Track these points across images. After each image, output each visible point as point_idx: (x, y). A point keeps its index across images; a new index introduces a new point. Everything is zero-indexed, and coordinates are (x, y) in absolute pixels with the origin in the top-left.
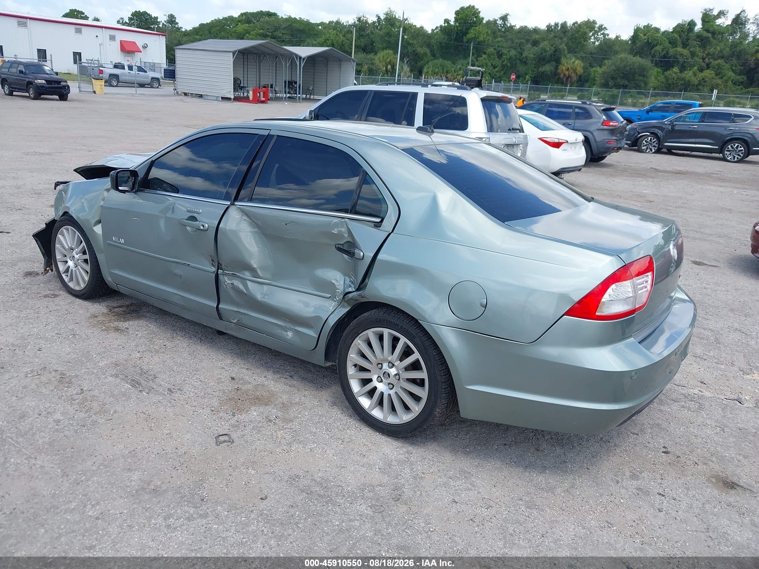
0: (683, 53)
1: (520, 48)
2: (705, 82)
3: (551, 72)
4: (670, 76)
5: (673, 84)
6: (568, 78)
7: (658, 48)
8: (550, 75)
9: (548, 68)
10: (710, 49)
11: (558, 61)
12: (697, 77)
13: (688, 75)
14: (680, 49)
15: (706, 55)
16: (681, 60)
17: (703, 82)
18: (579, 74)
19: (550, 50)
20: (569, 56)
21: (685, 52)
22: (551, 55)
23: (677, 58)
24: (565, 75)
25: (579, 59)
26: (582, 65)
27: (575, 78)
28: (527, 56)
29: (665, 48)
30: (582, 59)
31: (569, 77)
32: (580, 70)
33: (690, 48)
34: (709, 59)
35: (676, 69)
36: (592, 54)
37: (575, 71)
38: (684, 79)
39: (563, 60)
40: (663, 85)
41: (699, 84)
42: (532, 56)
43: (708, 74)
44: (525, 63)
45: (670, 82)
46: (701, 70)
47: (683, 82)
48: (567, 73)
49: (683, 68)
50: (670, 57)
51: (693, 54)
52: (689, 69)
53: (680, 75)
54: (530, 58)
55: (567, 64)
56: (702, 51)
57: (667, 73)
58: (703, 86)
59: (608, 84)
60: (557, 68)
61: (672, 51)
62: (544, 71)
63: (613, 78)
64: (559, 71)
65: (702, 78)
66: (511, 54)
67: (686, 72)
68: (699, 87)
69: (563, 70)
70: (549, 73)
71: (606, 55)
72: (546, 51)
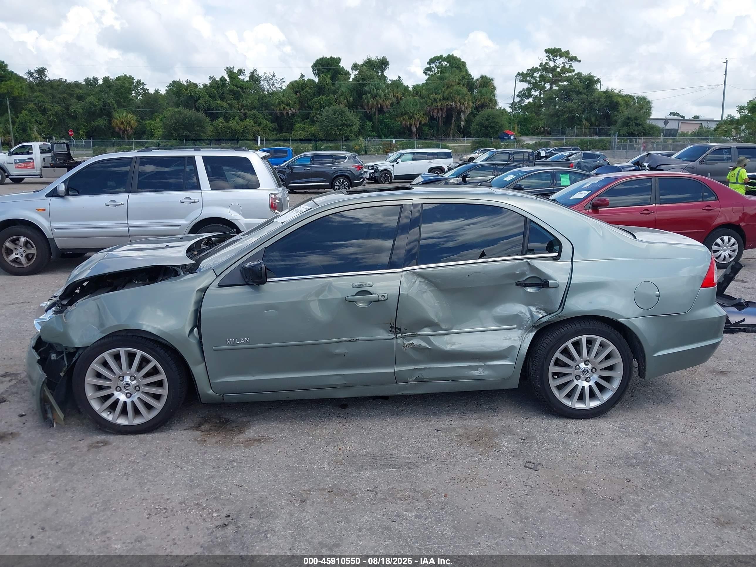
0: (222, 105)
1: (65, 103)
2: (248, 129)
3: (105, 126)
4: (218, 126)
5: (223, 133)
6: (123, 132)
7: (201, 101)
8: (105, 129)
9: (100, 122)
10: (242, 101)
11: (109, 115)
12: (240, 125)
13: (233, 123)
14: (219, 102)
15: (241, 106)
16: (222, 111)
17: (246, 129)
18: (134, 127)
19: (99, 105)
20: (119, 110)
21: (224, 104)
22: (101, 110)
23: (219, 110)
24: (120, 129)
25: (129, 112)
26: (135, 118)
27: (131, 132)
28: (75, 111)
29: (207, 101)
30: (133, 113)
31: (125, 130)
32: (134, 123)
33: (227, 101)
34: (244, 110)
35: (221, 120)
36: (139, 107)
37: (129, 124)
38: (230, 128)
39: (115, 115)
40: (214, 134)
41: (244, 132)
42: (81, 110)
43: (248, 122)
44: (74, 117)
45: (219, 130)
46: (242, 120)
47: (230, 131)
48: (122, 126)
49: (227, 119)
50: (213, 109)
51: (231, 106)
52: (232, 118)
53: (226, 124)
54: (79, 112)
55: (120, 117)
56: (236, 103)
57: (215, 123)
58: (247, 133)
59: (172, 135)
60: (110, 122)
61: (213, 104)
62: (98, 125)
63: (175, 130)
64: (114, 125)
65: (245, 127)
66: (56, 110)
67: (230, 122)
68: (245, 134)
69: (117, 124)
70: (103, 127)
71: (154, 109)
72: (94, 105)
